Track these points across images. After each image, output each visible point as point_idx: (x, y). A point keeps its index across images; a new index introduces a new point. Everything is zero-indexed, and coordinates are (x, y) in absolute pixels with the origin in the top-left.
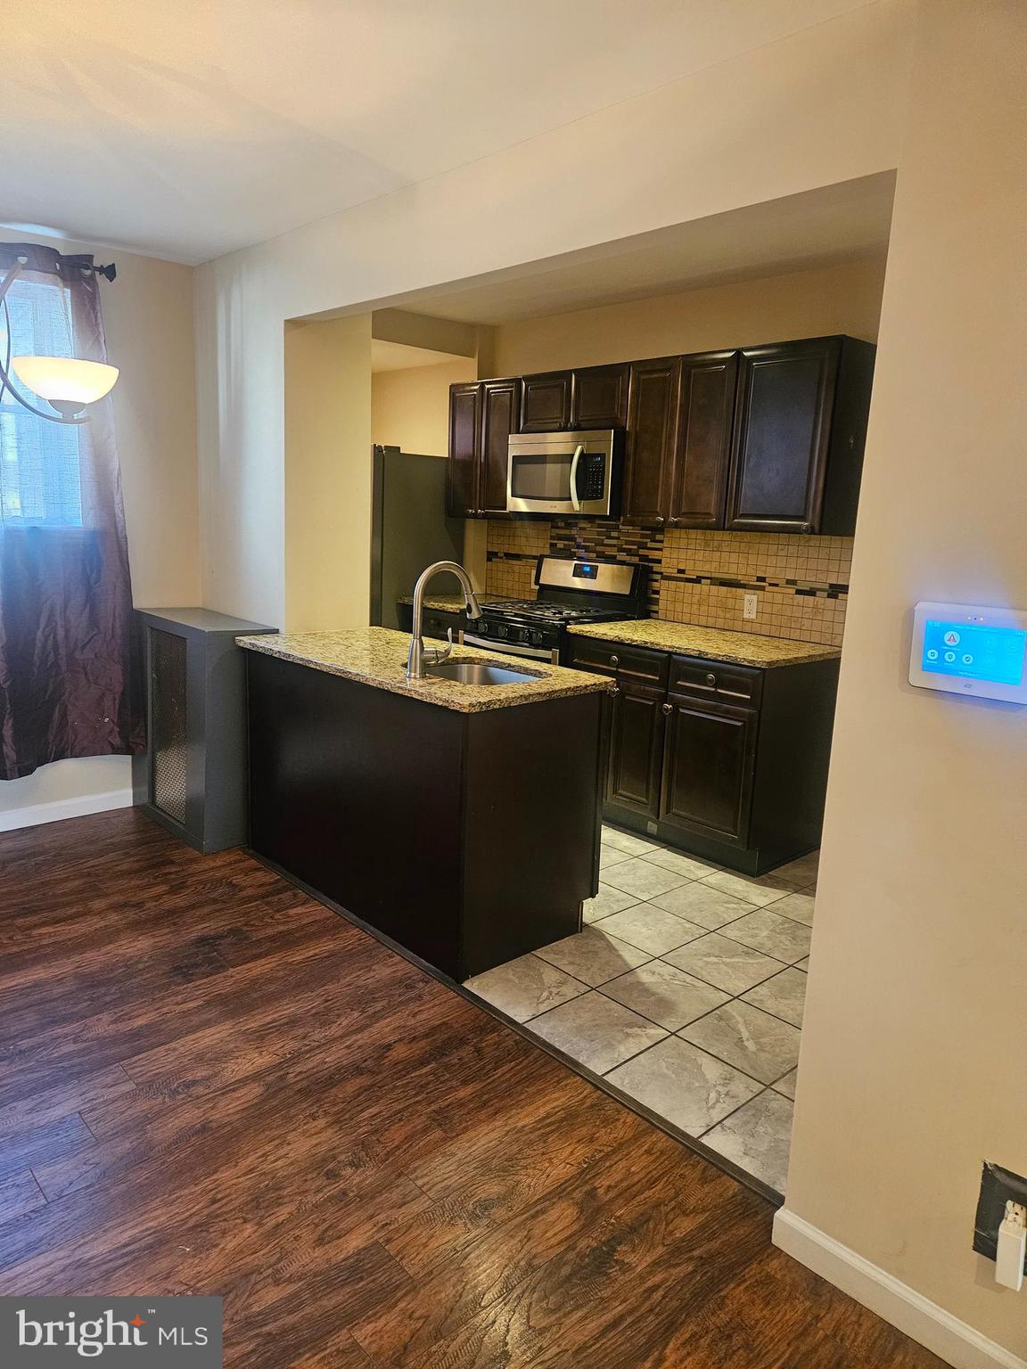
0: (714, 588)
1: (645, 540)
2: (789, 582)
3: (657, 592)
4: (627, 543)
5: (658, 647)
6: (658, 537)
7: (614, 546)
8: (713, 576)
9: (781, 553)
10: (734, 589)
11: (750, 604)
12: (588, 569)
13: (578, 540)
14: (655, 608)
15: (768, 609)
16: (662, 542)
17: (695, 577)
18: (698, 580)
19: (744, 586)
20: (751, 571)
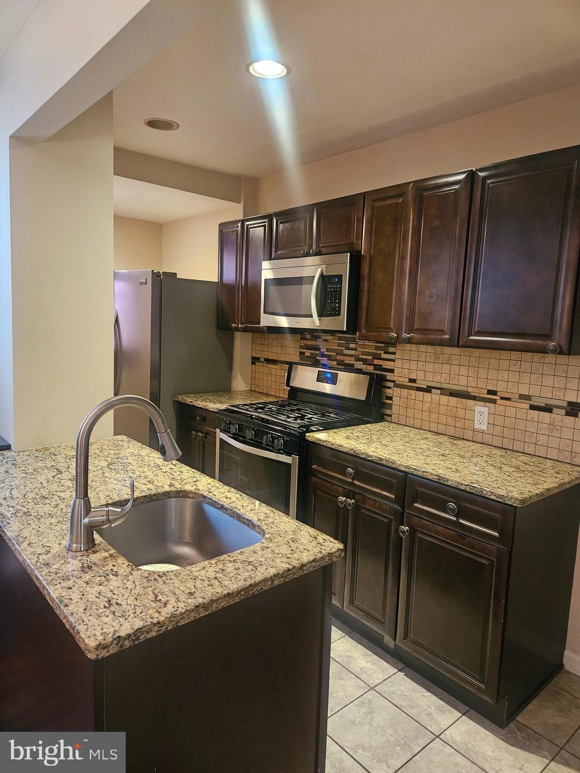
0: (444, 399)
1: (379, 352)
2: (523, 397)
3: (390, 398)
4: (363, 353)
5: (393, 466)
6: (391, 349)
7: (352, 356)
8: (443, 386)
9: (514, 369)
10: (464, 400)
11: (481, 415)
12: (329, 376)
13: (322, 350)
14: (388, 412)
15: (499, 421)
16: (394, 353)
17: (425, 387)
18: (428, 390)
19: (474, 398)
20: (481, 384)
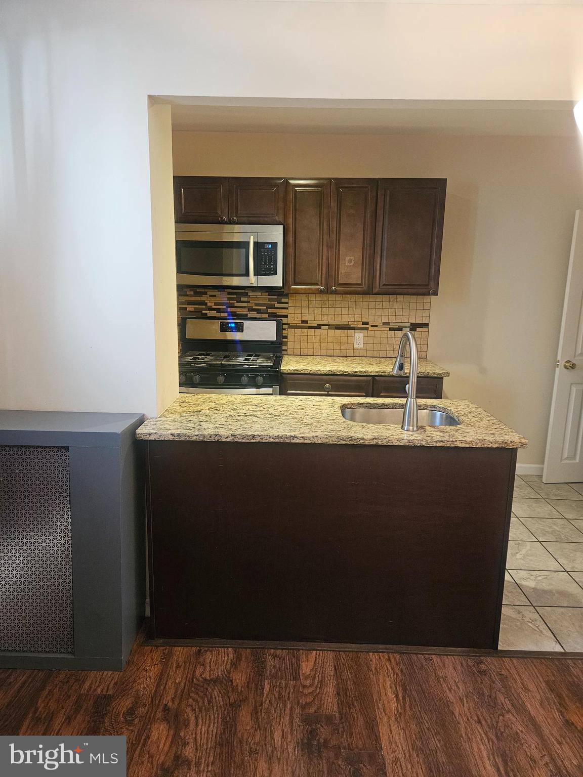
0: (331, 332)
1: (272, 303)
2: (385, 324)
3: (286, 337)
4: (256, 305)
6: (283, 300)
7: (245, 307)
8: (330, 323)
9: (378, 307)
10: (346, 331)
11: (359, 339)
12: (233, 325)
13: (209, 304)
14: (284, 348)
15: (371, 341)
16: (287, 303)
17: (316, 325)
18: (319, 327)
19: (353, 328)
20: (358, 319)
